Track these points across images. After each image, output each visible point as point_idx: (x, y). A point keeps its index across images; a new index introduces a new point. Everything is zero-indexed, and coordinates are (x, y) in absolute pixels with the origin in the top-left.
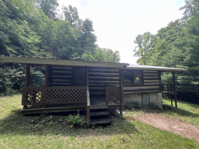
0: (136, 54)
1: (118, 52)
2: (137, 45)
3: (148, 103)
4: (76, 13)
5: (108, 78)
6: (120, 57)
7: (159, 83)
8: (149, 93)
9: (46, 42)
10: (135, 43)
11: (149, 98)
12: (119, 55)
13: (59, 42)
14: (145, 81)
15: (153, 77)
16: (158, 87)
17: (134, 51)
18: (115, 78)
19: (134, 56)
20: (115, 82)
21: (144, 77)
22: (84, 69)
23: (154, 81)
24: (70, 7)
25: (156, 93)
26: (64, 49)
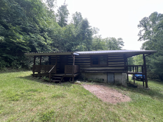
0: (140, 38)
1: (121, 39)
2: (142, 28)
3: (113, 80)
4: (81, 16)
5: (80, 61)
6: (124, 43)
7: (124, 64)
8: (114, 73)
9: (57, 42)
10: (139, 27)
11: (114, 77)
12: (123, 42)
13: (65, 40)
14: (109, 63)
15: (118, 60)
16: (123, 68)
17: (139, 35)
18: (85, 61)
19: (138, 40)
20: (85, 64)
21: (108, 60)
22: (66, 57)
23: (119, 63)
24: (76, 12)
25: (122, 73)
26: (68, 44)
